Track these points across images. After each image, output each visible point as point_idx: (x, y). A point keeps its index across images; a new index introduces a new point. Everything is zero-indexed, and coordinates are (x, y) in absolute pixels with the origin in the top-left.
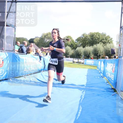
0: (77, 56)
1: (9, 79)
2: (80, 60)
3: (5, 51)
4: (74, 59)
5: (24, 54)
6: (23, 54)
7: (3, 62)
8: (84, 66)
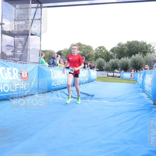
0: (112, 70)
1: (35, 94)
2: (115, 74)
3: (30, 63)
4: (108, 72)
5: (51, 67)
7: (28, 75)
8: (121, 80)
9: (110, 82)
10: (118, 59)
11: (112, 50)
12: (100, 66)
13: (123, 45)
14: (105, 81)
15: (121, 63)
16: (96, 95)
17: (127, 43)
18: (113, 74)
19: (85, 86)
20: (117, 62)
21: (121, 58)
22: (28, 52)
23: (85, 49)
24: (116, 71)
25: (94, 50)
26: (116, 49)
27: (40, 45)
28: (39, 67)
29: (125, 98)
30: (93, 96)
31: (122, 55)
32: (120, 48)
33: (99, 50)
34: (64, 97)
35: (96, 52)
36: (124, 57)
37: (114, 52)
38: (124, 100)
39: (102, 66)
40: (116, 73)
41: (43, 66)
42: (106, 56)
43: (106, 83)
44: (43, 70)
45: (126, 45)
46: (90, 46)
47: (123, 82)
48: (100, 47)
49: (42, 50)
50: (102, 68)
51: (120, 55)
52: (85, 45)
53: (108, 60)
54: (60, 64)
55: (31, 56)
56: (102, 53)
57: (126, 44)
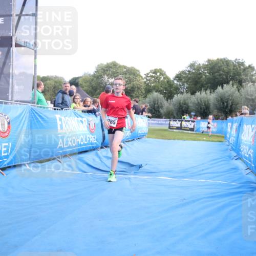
0: (177, 115)
2: (184, 123)
3: (13, 102)
4: (170, 121)
5: (58, 109)
6: (55, 109)
7: (9, 127)
8: (194, 135)
9: (174, 139)
10: (189, 94)
11: (179, 77)
12: (154, 108)
13: (199, 68)
14: (164, 137)
15: (196, 102)
16: (146, 165)
17: (207, 63)
18: (180, 123)
19: (125, 148)
20: (187, 99)
21: (196, 92)
22: (11, 80)
23: (126, 74)
24: (187, 117)
25: (144, 76)
26: (186, 74)
27: (35, 66)
28: (32, 109)
29: (203, 170)
30: (141, 166)
31: (198, 86)
32: (193, 73)
33: (152, 77)
34: (84, 169)
35: (147, 80)
36: (201, 90)
37: (181, 80)
38: (200, 174)
39: (158, 107)
40: (186, 121)
41: (41, 107)
42: (166, 89)
43: (167, 141)
44: (40, 116)
45: (205, 67)
46: (135, 70)
47: (200, 140)
48: (155, 70)
49: (38, 77)
50: (159, 111)
51: (193, 86)
52: (125, 67)
53: (169, 96)
54: (76, 103)
55: (16, 88)
56: (159, 82)
57: (205, 65)
